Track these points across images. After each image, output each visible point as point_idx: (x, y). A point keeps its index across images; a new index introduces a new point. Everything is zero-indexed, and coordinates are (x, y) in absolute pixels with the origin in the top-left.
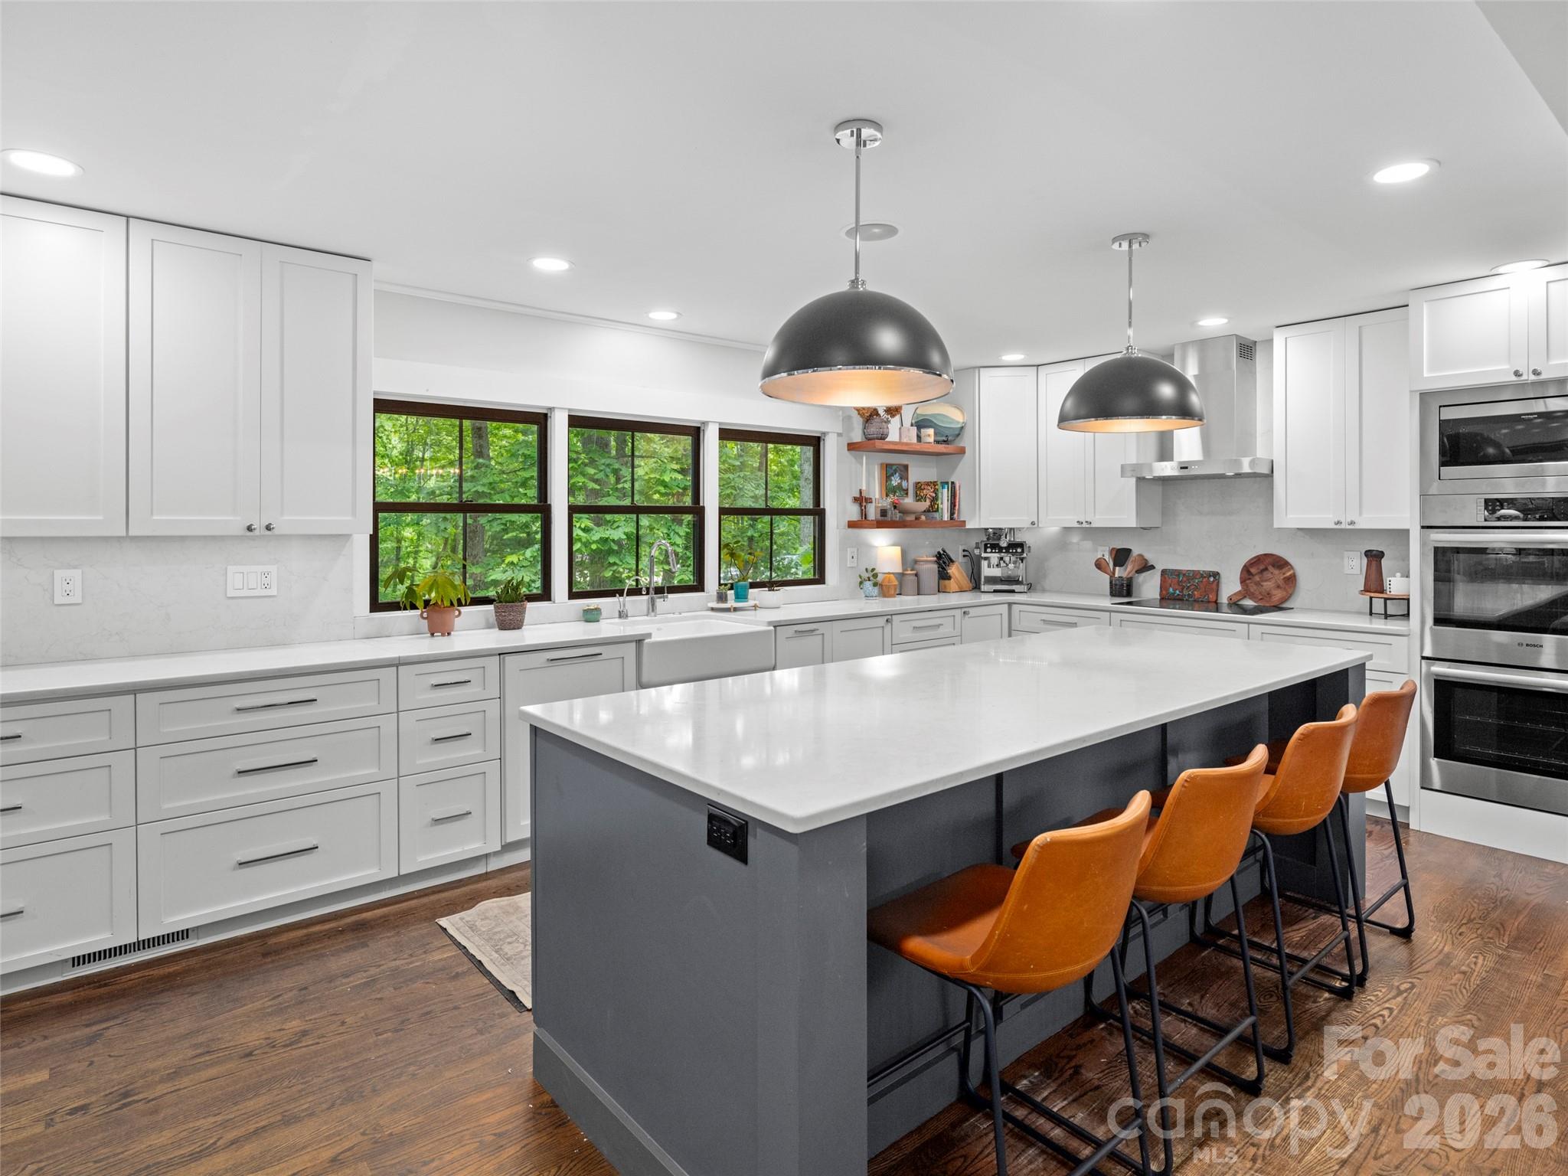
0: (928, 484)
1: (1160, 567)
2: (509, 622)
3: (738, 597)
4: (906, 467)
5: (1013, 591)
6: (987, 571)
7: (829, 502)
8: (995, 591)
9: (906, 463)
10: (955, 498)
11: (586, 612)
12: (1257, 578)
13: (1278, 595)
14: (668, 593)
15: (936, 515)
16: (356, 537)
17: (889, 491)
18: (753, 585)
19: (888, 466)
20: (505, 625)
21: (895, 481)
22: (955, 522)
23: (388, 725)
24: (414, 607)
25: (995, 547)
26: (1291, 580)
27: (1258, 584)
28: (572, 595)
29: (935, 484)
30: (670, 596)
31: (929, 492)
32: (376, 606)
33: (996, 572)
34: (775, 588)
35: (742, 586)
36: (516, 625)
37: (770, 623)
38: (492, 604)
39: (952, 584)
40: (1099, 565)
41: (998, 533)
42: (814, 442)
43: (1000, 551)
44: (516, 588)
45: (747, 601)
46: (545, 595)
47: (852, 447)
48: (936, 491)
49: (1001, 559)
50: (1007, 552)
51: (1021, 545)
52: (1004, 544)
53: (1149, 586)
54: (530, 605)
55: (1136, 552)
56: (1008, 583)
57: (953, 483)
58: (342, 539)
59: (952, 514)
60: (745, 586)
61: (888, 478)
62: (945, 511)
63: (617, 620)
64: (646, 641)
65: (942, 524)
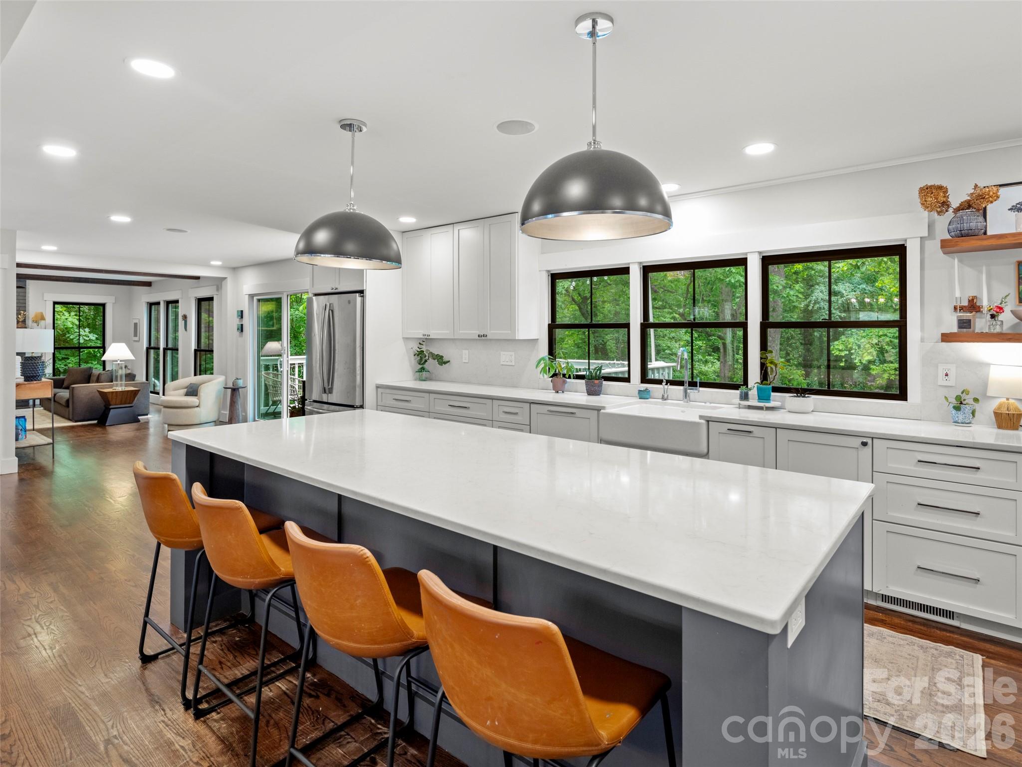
2: (593, 391)
3: (761, 398)
7: (911, 313)
11: (640, 391)
14: (700, 387)
20: (590, 393)
28: (643, 381)
30: (701, 389)
34: (806, 395)
37: (701, 417)
38: (584, 379)
45: (770, 402)
46: (629, 378)
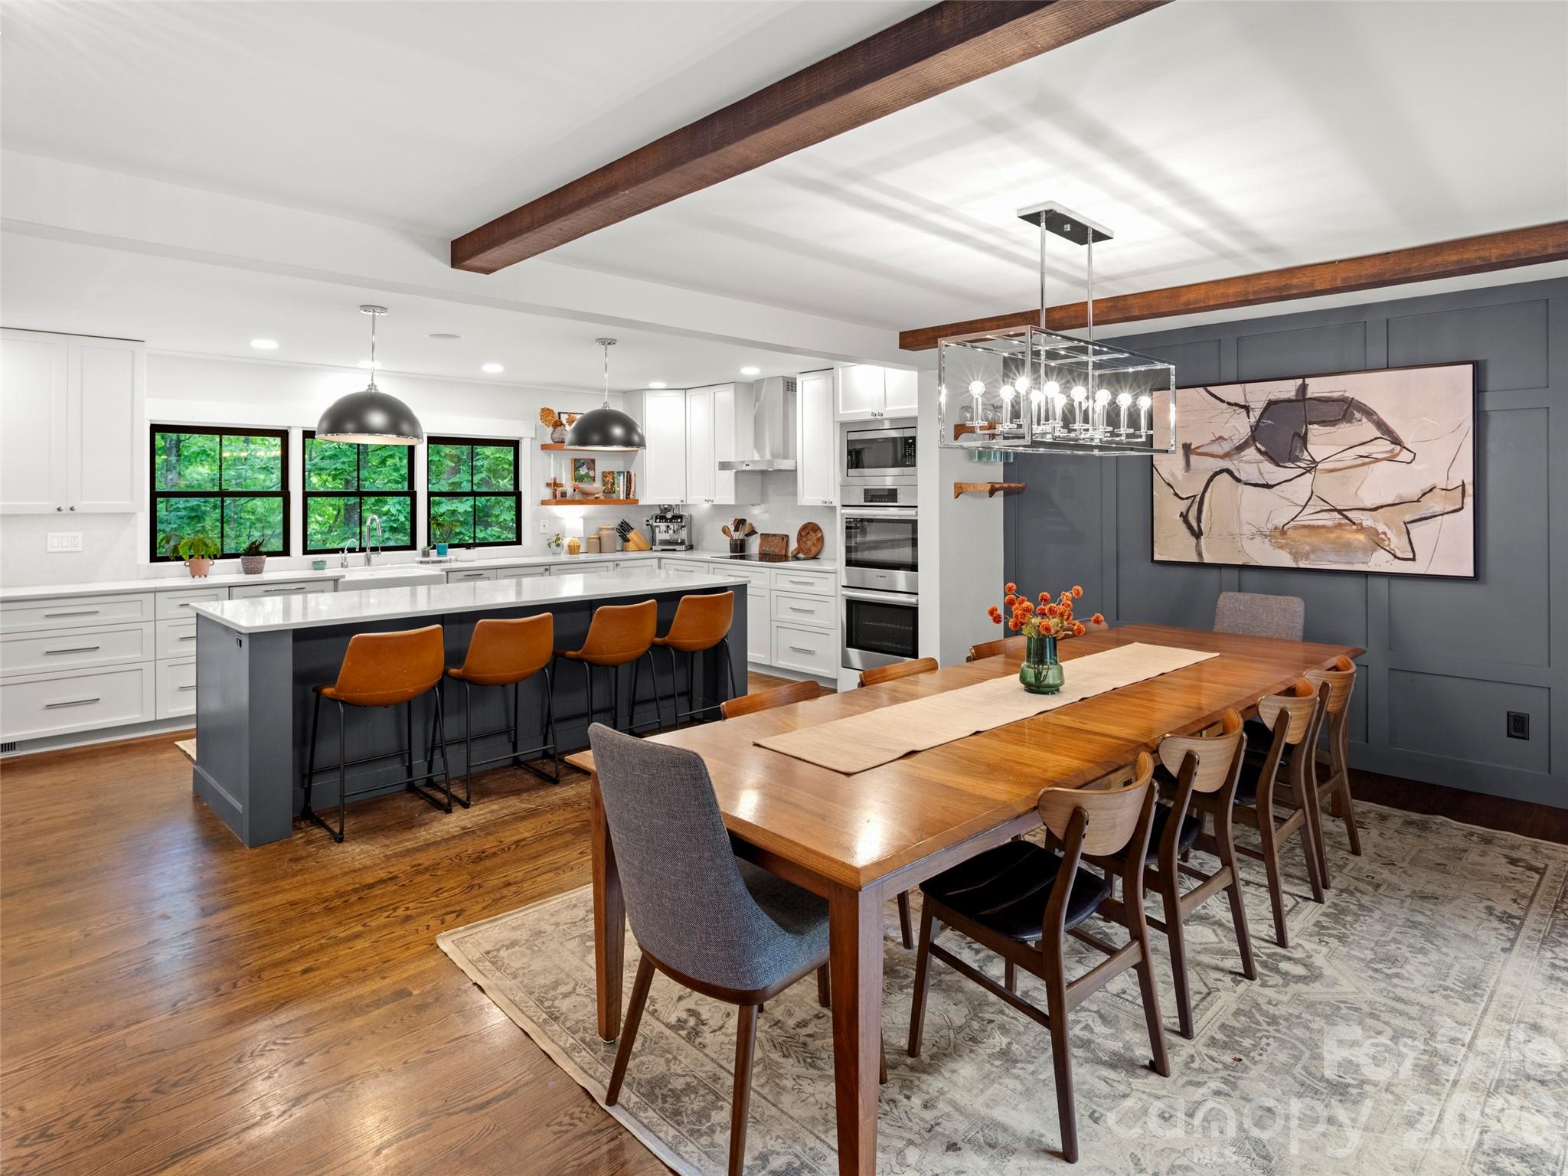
0: (609, 473)
1: (760, 531)
2: (252, 568)
3: (439, 554)
4: (593, 461)
5: (675, 550)
6: (661, 536)
7: (524, 487)
8: (662, 550)
9: (593, 458)
10: (630, 483)
11: (315, 563)
12: (804, 539)
13: (814, 550)
15: (614, 495)
16: (139, 514)
17: (579, 479)
18: (452, 546)
19: (576, 461)
20: (248, 570)
21: (583, 471)
22: (630, 499)
23: (148, 628)
24: (180, 559)
25: (663, 518)
26: (821, 540)
27: (805, 543)
28: (306, 552)
29: (613, 473)
30: (384, 553)
31: (609, 479)
32: (154, 558)
33: (666, 537)
35: (442, 546)
36: (259, 571)
37: (442, 570)
38: (239, 558)
39: (631, 545)
40: (725, 531)
41: (667, 509)
42: (515, 444)
43: (666, 521)
44: (257, 547)
45: (445, 557)
46: (286, 551)
47: (544, 447)
48: (613, 478)
49: (668, 527)
50: (671, 521)
51: (681, 517)
52: (669, 516)
53: (754, 546)
54: (269, 559)
55: (748, 521)
56: (671, 545)
57: (628, 472)
58: (129, 516)
59: (628, 494)
60: (444, 546)
61: (576, 469)
62: (621, 493)
63: (340, 569)
64: (342, 580)
65: (618, 502)
